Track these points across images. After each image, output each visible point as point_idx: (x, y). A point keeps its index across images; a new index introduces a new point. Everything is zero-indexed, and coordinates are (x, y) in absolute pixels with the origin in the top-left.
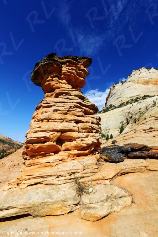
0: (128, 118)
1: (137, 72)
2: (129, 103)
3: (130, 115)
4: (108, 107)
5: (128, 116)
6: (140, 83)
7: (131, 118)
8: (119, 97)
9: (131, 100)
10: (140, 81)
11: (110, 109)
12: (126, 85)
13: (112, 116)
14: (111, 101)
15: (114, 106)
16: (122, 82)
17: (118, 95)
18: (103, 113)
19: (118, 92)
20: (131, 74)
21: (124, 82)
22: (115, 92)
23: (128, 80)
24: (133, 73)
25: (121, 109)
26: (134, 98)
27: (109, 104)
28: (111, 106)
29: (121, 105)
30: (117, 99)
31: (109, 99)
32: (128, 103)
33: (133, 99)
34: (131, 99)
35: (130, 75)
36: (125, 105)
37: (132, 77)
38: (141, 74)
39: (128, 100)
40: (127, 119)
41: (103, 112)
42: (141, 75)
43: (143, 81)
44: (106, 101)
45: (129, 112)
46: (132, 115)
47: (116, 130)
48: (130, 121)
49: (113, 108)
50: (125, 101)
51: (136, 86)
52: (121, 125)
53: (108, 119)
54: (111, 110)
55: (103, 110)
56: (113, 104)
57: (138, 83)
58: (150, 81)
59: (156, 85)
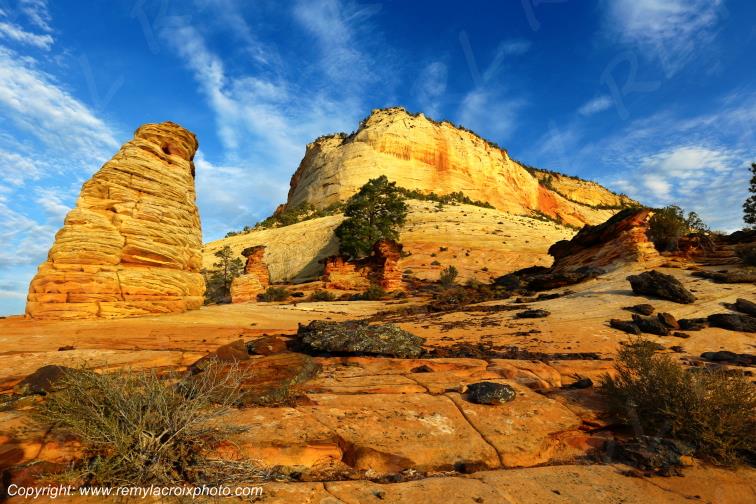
1: (384, 115)
6: (387, 150)
8: (329, 181)
10: (387, 145)
11: (299, 217)
13: (303, 239)
17: (325, 176)
19: (330, 164)
22: (320, 163)
24: (374, 118)
29: (331, 209)
30: (325, 185)
31: (302, 182)
37: (371, 129)
38: (392, 126)
41: (278, 222)
42: (391, 129)
43: (395, 146)
49: (310, 213)
50: (345, 197)
51: (378, 156)
54: (305, 220)
57: (383, 149)
58: (413, 149)
59: (426, 162)
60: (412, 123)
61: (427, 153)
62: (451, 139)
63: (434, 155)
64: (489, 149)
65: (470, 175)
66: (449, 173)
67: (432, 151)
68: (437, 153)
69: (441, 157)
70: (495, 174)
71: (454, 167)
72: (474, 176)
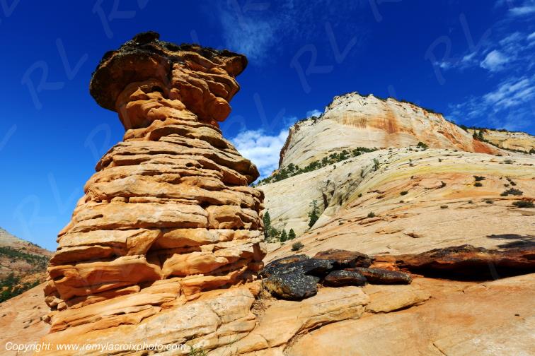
0: (326, 193)
1: (343, 99)
2: (328, 162)
3: (330, 188)
4: (284, 170)
5: (327, 190)
6: (348, 122)
7: (332, 193)
8: (307, 148)
9: (333, 156)
10: (348, 119)
11: (288, 174)
12: (322, 124)
13: (293, 189)
14: (292, 156)
15: (297, 167)
16: (314, 118)
17: (305, 145)
18: (274, 182)
19: (307, 137)
20: (331, 103)
21: (319, 118)
22: (300, 137)
23: (326, 115)
24: (336, 102)
25: (311, 174)
26: (339, 153)
27: (286, 164)
28: (291, 167)
29: (312, 167)
30: (304, 152)
31: (288, 152)
32: (325, 161)
33: (335, 154)
34: (333, 153)
35: (329, 106)
36: (320, 167)
37: (333, 110)
38: (350, 105)
39: (325, 156)
40: (324, 196)
41: (274, 179)
42: (350, 107)
43: (354, 119)
44: (281, 156)
45: (328, 181)
46: (334, 186)
47: (302, 219)
48: (330, 200)
49: (295, 171)
50: (320, 159)
51: (342, 127)
52: (311, 209)
53: (284, 195)
54: (292, 176)
55: (274, 176)
56: (295, 163)
57: (345, 122)
58: (368, 119)
59: (380, 128)
60: (365, 102)
61: (379, 121)
62: (397, 109)
63: (384, 122)
64: (427, 114)
65: (415, 135)
66: (398, 134)
67: (383, 120)
68: (387, 121)
69: (390, 124)
70: (435, 132)
71: (401, 130)
72: (418, 135)
